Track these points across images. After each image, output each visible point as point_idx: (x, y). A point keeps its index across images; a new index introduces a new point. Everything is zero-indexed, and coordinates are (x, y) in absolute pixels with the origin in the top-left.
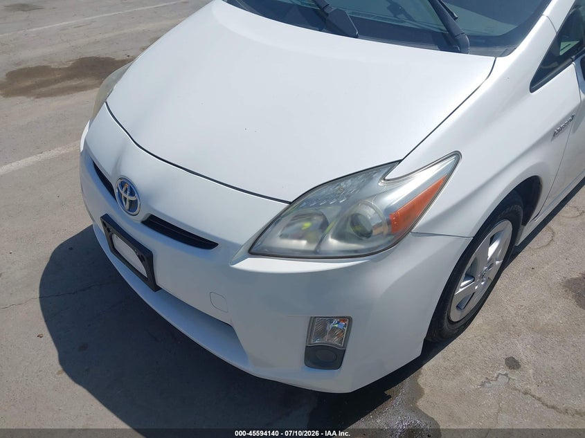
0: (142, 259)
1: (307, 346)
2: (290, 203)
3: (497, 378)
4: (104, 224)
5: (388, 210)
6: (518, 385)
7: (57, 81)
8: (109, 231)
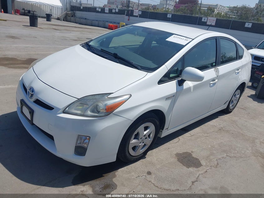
0: (30, 113)
1: (76, 146)
2: (78, 99)
3: (142, 176)
4: (21, 102)
5: (106, 105)
6: (148, 179)
7: (18, 64)
8: (22, 104)
